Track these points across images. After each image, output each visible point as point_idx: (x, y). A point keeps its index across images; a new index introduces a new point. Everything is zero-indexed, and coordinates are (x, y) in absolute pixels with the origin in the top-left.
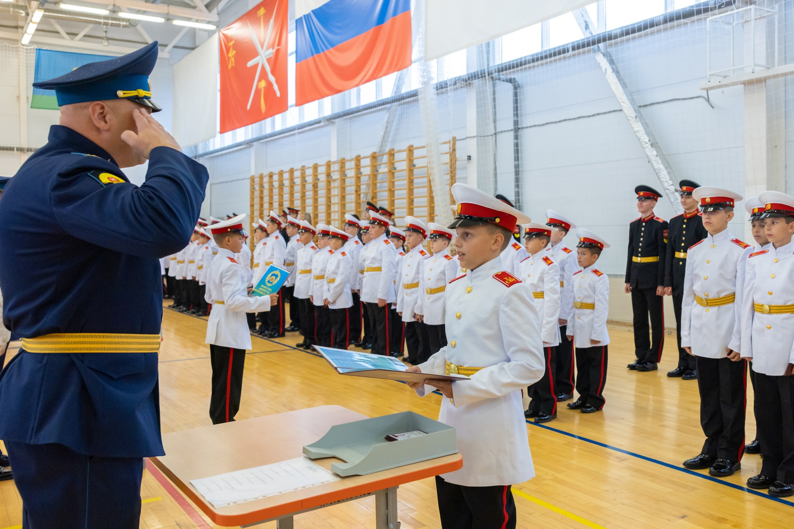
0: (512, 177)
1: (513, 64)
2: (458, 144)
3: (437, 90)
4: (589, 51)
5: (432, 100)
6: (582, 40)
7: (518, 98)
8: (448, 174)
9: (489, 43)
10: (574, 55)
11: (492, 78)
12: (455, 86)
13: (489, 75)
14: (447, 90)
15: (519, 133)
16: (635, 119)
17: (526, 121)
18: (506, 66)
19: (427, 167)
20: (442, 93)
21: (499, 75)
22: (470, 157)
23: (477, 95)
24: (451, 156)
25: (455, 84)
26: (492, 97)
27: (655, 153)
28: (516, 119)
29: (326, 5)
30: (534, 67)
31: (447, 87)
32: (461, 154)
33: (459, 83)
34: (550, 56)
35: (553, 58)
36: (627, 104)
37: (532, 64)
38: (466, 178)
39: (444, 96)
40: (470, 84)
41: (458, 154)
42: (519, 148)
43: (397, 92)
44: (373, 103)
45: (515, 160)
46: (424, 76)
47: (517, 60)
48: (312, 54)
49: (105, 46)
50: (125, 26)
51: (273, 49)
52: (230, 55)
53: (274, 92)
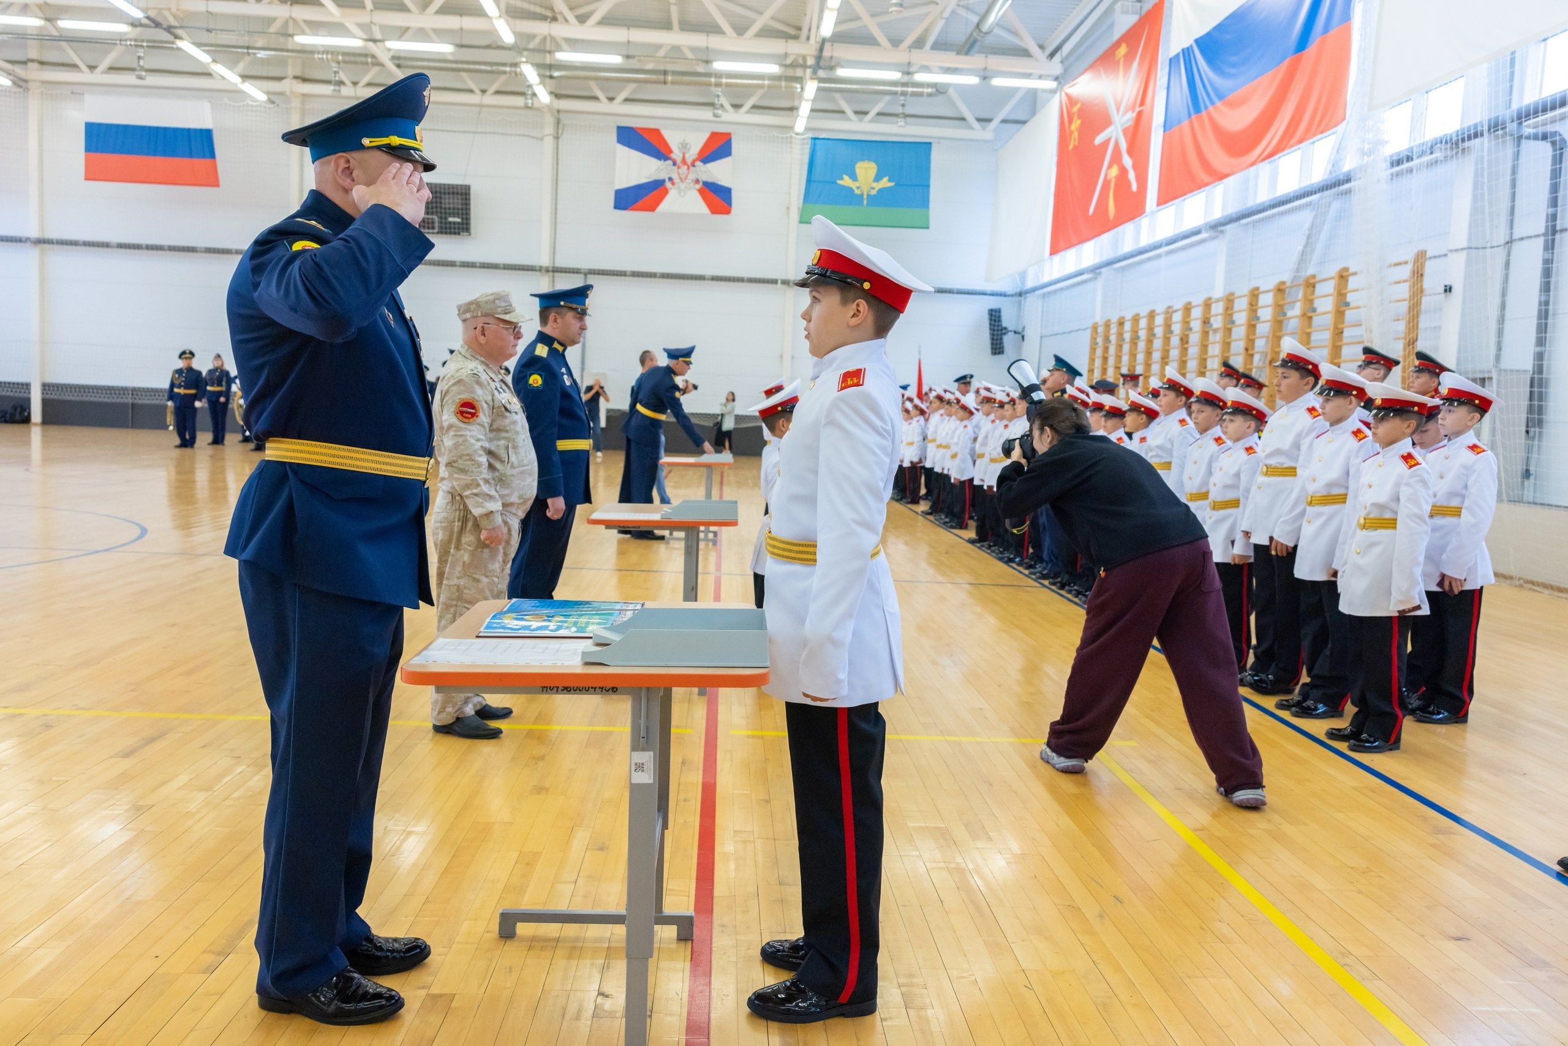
0: (1533, 323)
2: (1428, 264)
3: (1392, 165)
12: (1434, 156)
14: (1413, 166)
15: (1557, 240)
20: (1402, 172)
21: (1520, 128)
22: (1450, 286)
24: (1412, 286)
25: (1432, 151)
28: (1551, 210)
31: (1412, 160)
32: (1432, 283)
33: (1441, 148)
38: (1440, 327)
39: (1404, 179)
40: (1463, 150)
41: (1427, 283)
42: (1554, 265)
45: (1541, 293)
48: (1190, 116)
49: (901, 126)
50: (930, 95)
51: (1133, 111)
52: (1073, 127)
53: (1129, 184)
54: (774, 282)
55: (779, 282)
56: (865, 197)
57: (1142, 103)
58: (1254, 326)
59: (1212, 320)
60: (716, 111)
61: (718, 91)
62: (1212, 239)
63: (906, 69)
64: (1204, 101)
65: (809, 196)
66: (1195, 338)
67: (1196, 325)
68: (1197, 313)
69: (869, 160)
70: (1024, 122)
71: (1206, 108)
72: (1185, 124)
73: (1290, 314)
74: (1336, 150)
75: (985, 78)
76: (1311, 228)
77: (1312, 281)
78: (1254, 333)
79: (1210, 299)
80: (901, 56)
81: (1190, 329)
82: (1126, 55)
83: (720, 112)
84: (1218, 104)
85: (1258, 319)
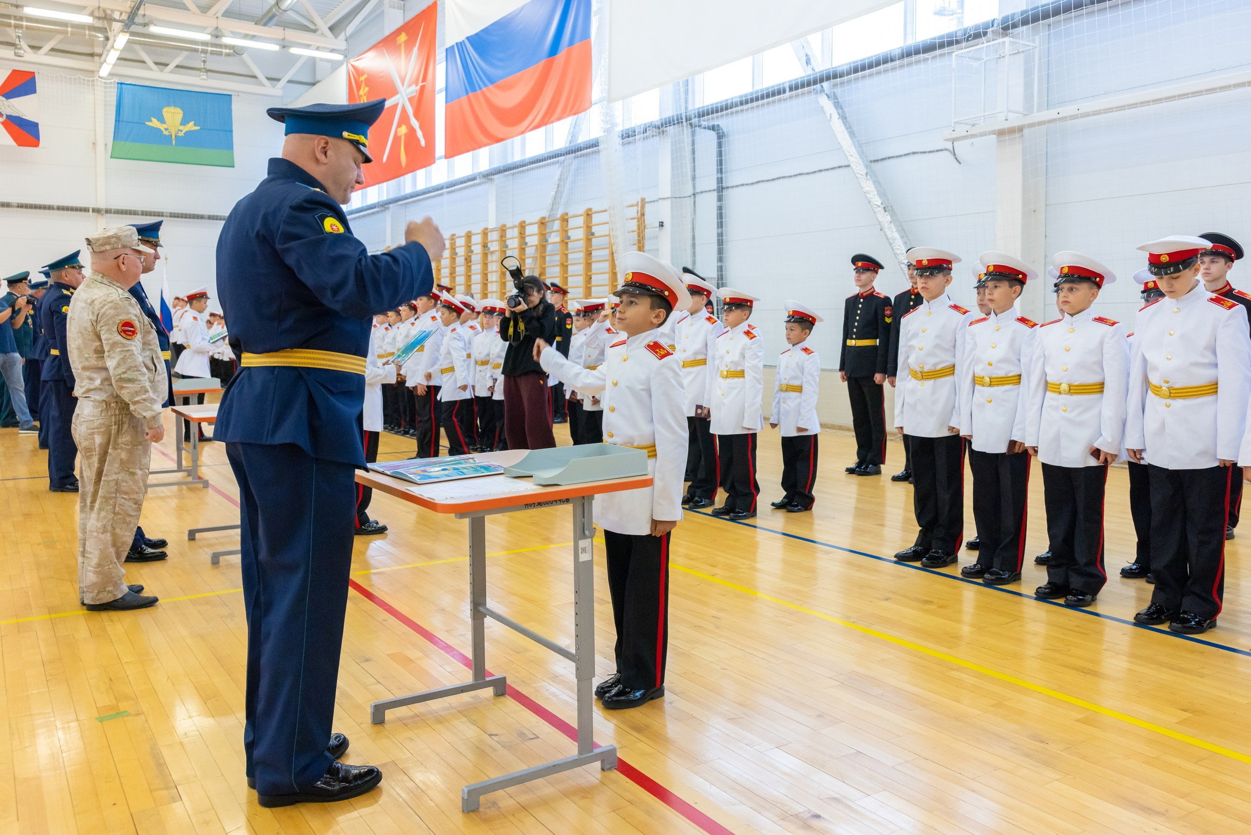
0: (715, 248)
1: (717, 108)
2: (648, 207)
3: (622, 139)
4: (809, 92)
5: (616, 151)
6: (801, 78)
7: (723, 149)
8: (635, 244)
9: (687, 80)
10: (791, 97)
11: (691, 124)
12: (645, 135)
13: (686, 121)
14: (635, 140)
15: (723, 193)
16: (865, 177)
17: (731, 179)
18: (708, 110)
19: (609, 235)
20: (629, 143)
21: (699, 121)
22: (662, 223)
23: (672, 146)
24: (638, 221)
25: (645, 131)
26: (688, 149)
27: (889, 218)
28: (719, 176)
29: (485, 31)
30: (742, 111)
31: (635, 135)
32: (651, 220)
33: (649, 130)
34: (762, 98)
35: (765, 101)
36: (855, 158)
37: (739, 108)
38: (658, 249)
39: (631, 147)
40: (663, 131)
41: (648, 220)
42: (723, 211)
43: (573, 141)
44: (542, 154)
45: (718, 228)
46: (607, 122)
47: (721, 102)
48: (467, 93)
49: (203, 79)
50: (228, 55)
51: (416, 86)
52: (361, 92)
53: (418, 140)
54: (86, 210)
55: (91, 210)
56: (174, 137)
57: (424, 80)
58: (524, 249)
59: (489, 245)
60: (16, 51)
61: (20, 32)
62: (483, 183)
63: (214, 33)
64: (478, 83)
65: (117, 135)
66: (476, 258)
67: (477, 249)
68: (477, 239)
69: (175, 106)
70: (313, 84)
71: (480, 89)
72: (464, 98)
73: (550, 240)
74: (573, 126)
75: (284, 47)
76: (560, 180)
77: (566, 217)
78: (524, 254)
79: (487, 229)
80: (209, 21)
81: (472, 252)
82: (406, 42)
83: (22, 52)
84: (491, 86)
85: (526, 244)
